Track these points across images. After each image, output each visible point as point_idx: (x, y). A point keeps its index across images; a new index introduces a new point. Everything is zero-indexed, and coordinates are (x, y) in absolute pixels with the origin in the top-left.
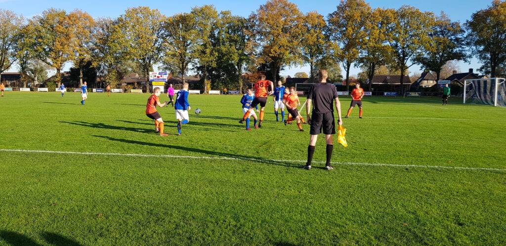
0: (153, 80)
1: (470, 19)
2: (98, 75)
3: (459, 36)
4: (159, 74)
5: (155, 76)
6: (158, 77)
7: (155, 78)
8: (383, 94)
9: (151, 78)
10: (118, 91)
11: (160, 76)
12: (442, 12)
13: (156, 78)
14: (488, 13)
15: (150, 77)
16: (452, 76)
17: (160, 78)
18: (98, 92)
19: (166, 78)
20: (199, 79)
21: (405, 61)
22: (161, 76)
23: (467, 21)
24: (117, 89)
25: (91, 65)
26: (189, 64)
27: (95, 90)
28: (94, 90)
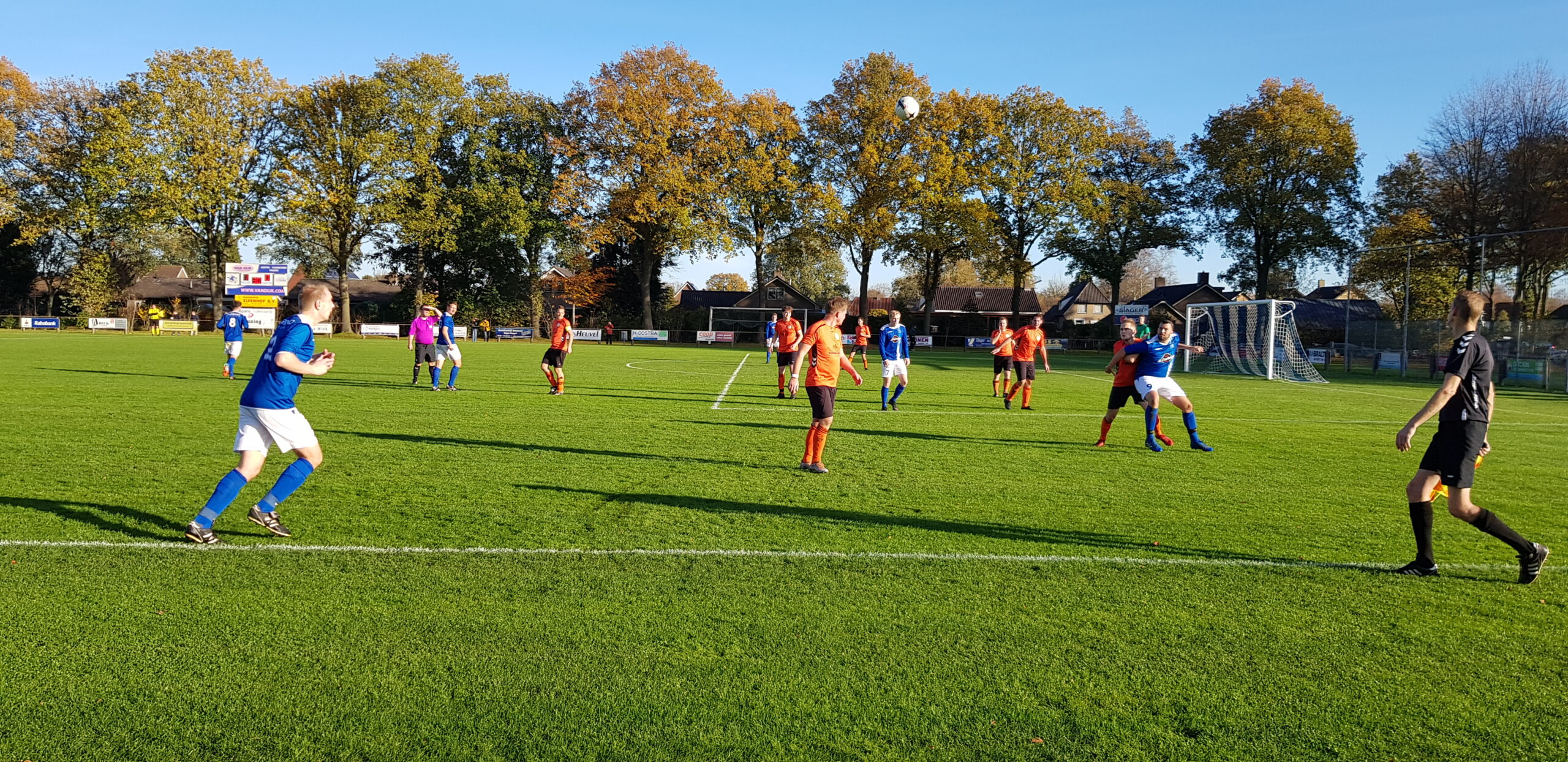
0: (238, 291)
1: (1203, 134)
2: (39, 270)
3: (1172, 180)
4: (260, 271)
5: (246, 277)
6: (258, 280)
7: (245, 283)
8: (963, 343)
9: (230, 285)
10: (113, 326)
11: (262, 276)
12: (1128, 111)
13: (250, 283)
14: (1248, 118)
15: (227, 281)
16: (1152, 292)
17: (264, 283)
18: (40, 327)
19: (285, 284)
20: (396, 287)
21: (1026, 247)
22: (267, 278)
23: (1195, 138)
24: (109, 320)
25: (19, 236)
26: (363, 240)
27: (29, 320)
28: (26, 322)
